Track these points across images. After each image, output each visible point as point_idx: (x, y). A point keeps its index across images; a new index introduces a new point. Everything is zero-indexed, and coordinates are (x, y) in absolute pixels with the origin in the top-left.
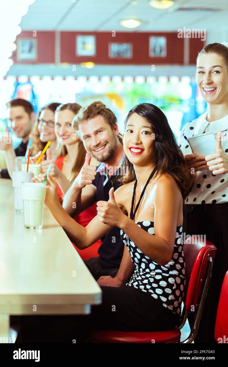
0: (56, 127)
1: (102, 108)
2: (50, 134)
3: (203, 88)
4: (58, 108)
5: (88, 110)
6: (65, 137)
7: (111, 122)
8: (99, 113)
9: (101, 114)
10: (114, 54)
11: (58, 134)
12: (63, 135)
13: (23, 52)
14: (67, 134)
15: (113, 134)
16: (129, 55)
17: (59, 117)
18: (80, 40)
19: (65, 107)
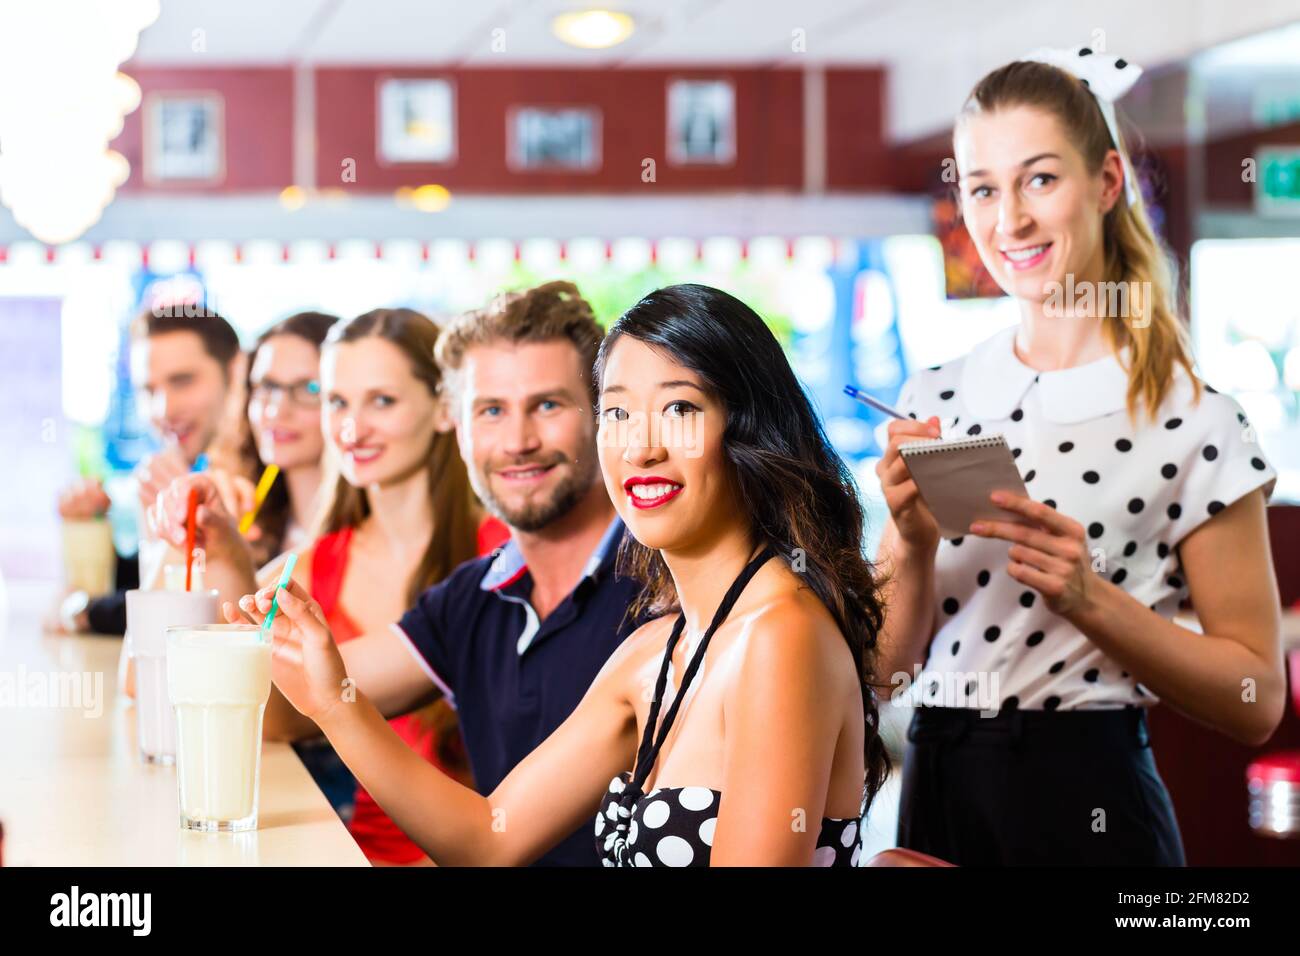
0: (328, 409)
1: (585, 314)
2: (294, 437)
3: (1004, 253)
4: (334, 333)
6: (365, 453)
8: (568, 332)
9: (575, 340)
10: (529, 152)
11: (338, 440)
12: (360, 444)
13: (167, 147)
14: (375, 440)
16: (587, 155)
17: (340, 369)
18: (391, 98)
19: (359, 328)
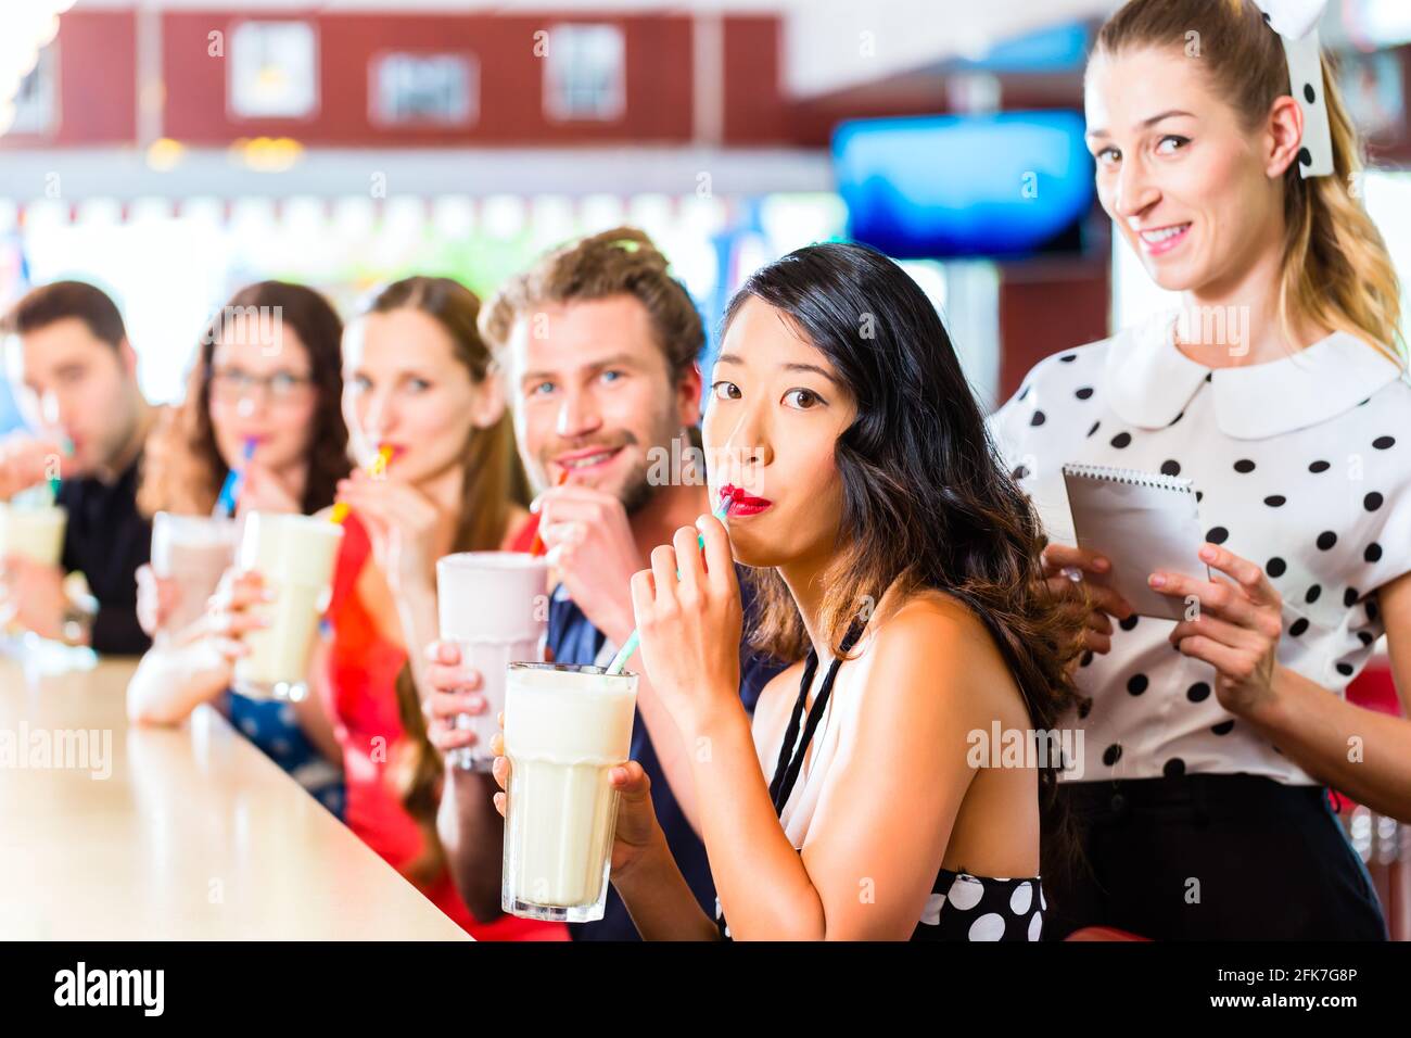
1: (653, 265)
5: (580, 257)
7: (680, 347)
8: (631, 286)
9: (641, 296)
15: (672, 412)
19: (393, 297)
